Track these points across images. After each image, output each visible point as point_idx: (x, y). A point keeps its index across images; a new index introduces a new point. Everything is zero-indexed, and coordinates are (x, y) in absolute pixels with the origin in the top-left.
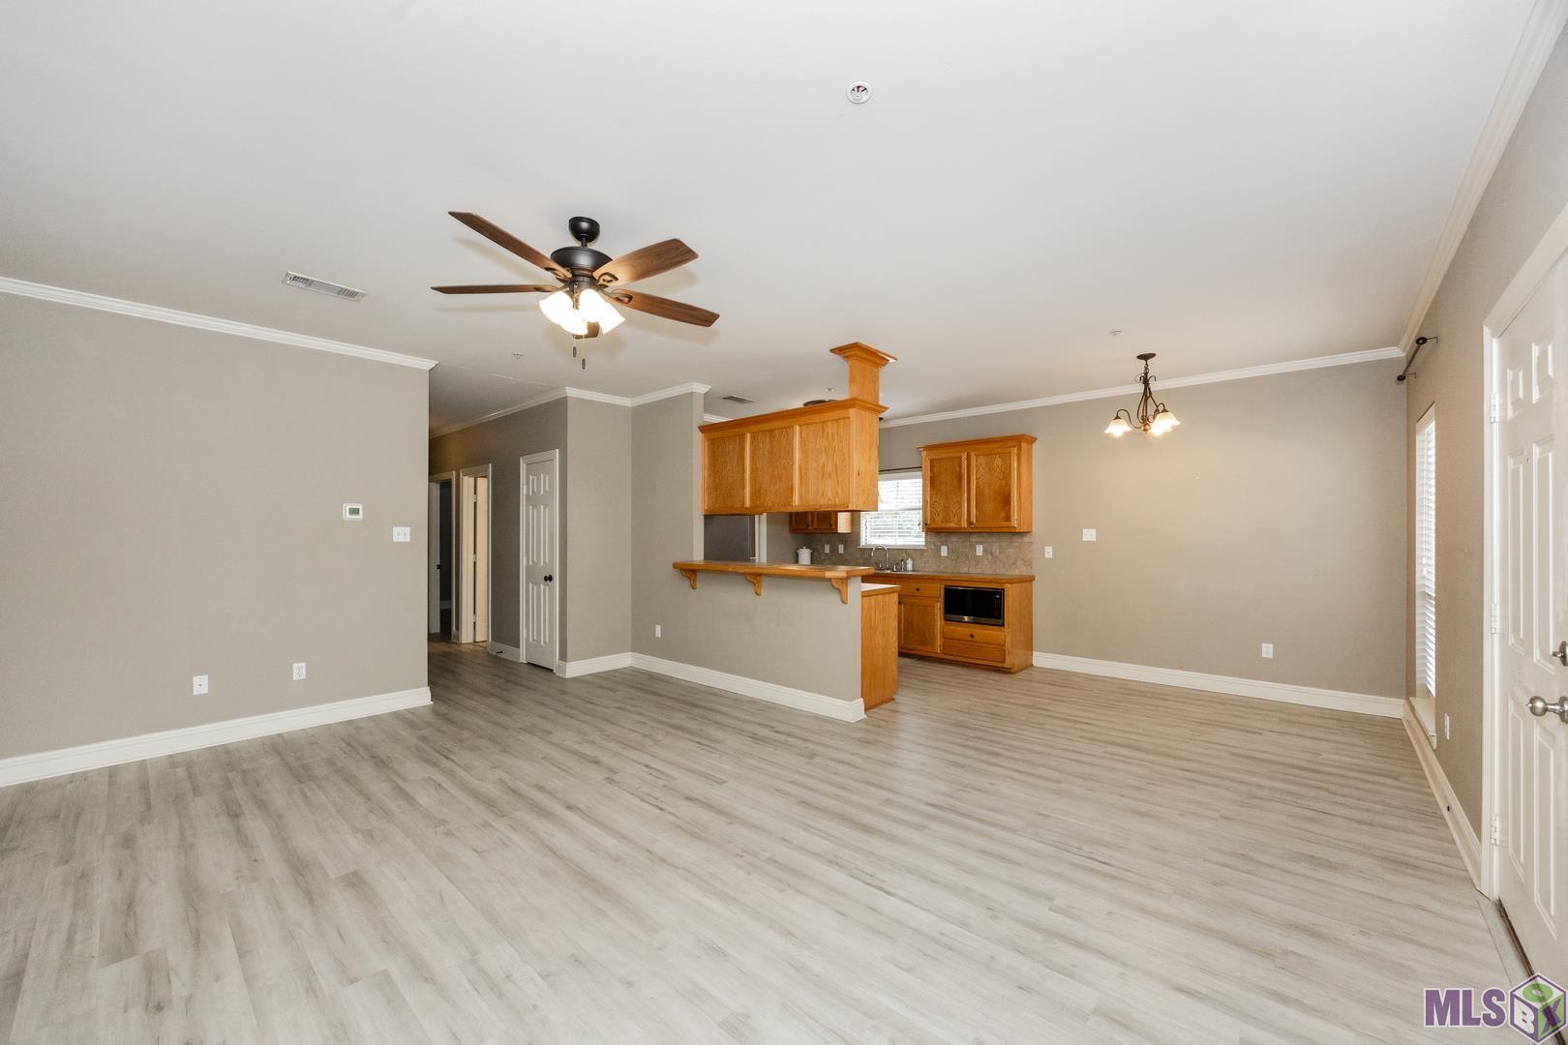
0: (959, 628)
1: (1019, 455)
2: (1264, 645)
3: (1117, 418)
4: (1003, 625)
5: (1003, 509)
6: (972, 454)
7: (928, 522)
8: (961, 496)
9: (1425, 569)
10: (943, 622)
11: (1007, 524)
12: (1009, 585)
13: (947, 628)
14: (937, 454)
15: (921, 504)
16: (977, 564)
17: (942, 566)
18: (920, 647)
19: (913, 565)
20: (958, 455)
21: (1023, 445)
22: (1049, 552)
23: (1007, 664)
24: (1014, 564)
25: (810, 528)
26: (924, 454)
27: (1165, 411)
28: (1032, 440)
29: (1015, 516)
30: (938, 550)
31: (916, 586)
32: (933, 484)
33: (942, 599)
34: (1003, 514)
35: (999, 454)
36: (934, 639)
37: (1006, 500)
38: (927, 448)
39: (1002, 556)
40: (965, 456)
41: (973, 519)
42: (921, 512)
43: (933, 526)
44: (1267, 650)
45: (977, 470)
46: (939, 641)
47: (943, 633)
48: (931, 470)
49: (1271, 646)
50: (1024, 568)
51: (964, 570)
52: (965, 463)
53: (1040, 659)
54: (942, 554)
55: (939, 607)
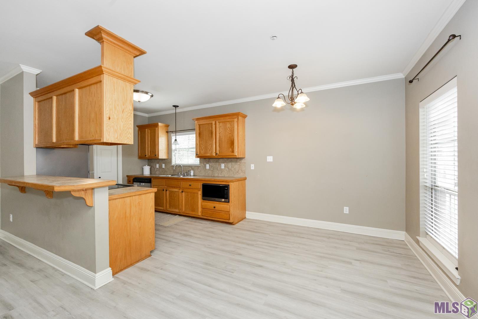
0: (209, 204)
1: (238, 122)
2: (345, 208)
3: (279, 98)
4: (229, 202)
5: (231, 147)
6: (217, 122)
7: (198, 154)
8: (212, 141)
9: (425, 175)
10: (202, 200)
11: (231, 154)
12: (232, 183)
13: (204, 204)
14: (202, 122)
15: (195, 146)
16: (222, 172)
17: (207, 174)
18: (191, 213)
19: (194, 173)
20: (210, 122)
21: (240, 118)
22: (252, 167)
23: (231, 221)
24: (238, 172)
25: (147, 156)
26: (196, 122)
27: (302, 92)
28: (245, 117)
29: (236, 150)
30: (205, 166)
31: (190, 183)
32: (200, 135)
33: (201, 190)
34: (230, 150)
35: (229, 121)
36: (198, 208)
37: (232, 143)
38: (198, 119)
39: (233, 169)
40: (214, 123)
41: (218, 152)
42: (195, 149)
43: (200, 155)
44: (346, 210)
45: (219, 129)
46: (200, 210)
47: (202, 205)
48: (199, 129)
49: (348, 208)
50: (242, 174)
51: (216, 175)
52: (214, 126)
53: (249, 215)
54: (207, 168)
55: (200, 193)
